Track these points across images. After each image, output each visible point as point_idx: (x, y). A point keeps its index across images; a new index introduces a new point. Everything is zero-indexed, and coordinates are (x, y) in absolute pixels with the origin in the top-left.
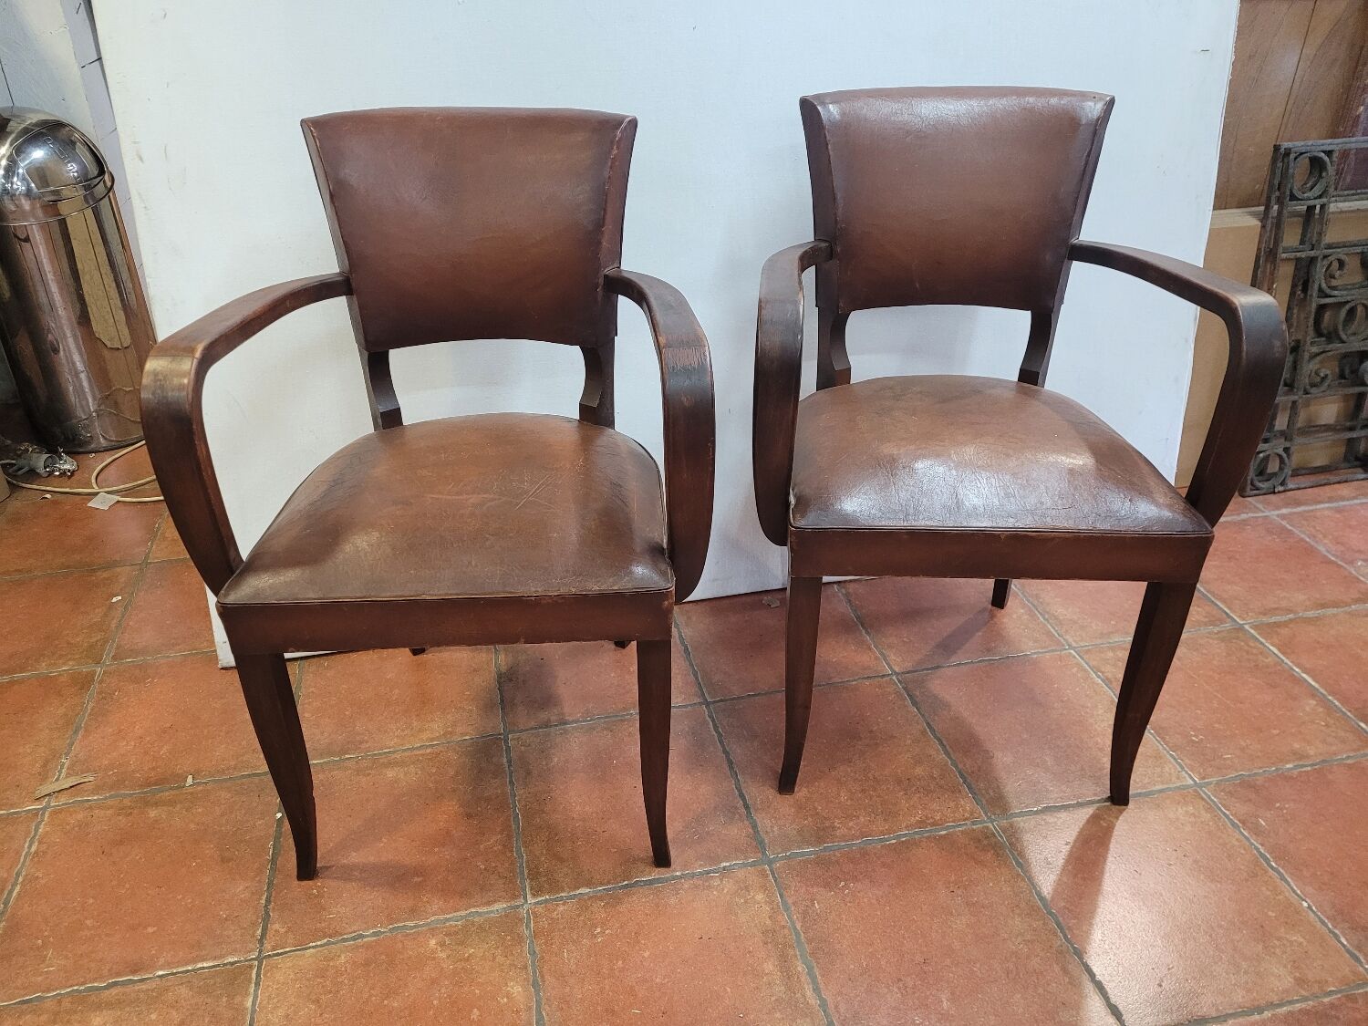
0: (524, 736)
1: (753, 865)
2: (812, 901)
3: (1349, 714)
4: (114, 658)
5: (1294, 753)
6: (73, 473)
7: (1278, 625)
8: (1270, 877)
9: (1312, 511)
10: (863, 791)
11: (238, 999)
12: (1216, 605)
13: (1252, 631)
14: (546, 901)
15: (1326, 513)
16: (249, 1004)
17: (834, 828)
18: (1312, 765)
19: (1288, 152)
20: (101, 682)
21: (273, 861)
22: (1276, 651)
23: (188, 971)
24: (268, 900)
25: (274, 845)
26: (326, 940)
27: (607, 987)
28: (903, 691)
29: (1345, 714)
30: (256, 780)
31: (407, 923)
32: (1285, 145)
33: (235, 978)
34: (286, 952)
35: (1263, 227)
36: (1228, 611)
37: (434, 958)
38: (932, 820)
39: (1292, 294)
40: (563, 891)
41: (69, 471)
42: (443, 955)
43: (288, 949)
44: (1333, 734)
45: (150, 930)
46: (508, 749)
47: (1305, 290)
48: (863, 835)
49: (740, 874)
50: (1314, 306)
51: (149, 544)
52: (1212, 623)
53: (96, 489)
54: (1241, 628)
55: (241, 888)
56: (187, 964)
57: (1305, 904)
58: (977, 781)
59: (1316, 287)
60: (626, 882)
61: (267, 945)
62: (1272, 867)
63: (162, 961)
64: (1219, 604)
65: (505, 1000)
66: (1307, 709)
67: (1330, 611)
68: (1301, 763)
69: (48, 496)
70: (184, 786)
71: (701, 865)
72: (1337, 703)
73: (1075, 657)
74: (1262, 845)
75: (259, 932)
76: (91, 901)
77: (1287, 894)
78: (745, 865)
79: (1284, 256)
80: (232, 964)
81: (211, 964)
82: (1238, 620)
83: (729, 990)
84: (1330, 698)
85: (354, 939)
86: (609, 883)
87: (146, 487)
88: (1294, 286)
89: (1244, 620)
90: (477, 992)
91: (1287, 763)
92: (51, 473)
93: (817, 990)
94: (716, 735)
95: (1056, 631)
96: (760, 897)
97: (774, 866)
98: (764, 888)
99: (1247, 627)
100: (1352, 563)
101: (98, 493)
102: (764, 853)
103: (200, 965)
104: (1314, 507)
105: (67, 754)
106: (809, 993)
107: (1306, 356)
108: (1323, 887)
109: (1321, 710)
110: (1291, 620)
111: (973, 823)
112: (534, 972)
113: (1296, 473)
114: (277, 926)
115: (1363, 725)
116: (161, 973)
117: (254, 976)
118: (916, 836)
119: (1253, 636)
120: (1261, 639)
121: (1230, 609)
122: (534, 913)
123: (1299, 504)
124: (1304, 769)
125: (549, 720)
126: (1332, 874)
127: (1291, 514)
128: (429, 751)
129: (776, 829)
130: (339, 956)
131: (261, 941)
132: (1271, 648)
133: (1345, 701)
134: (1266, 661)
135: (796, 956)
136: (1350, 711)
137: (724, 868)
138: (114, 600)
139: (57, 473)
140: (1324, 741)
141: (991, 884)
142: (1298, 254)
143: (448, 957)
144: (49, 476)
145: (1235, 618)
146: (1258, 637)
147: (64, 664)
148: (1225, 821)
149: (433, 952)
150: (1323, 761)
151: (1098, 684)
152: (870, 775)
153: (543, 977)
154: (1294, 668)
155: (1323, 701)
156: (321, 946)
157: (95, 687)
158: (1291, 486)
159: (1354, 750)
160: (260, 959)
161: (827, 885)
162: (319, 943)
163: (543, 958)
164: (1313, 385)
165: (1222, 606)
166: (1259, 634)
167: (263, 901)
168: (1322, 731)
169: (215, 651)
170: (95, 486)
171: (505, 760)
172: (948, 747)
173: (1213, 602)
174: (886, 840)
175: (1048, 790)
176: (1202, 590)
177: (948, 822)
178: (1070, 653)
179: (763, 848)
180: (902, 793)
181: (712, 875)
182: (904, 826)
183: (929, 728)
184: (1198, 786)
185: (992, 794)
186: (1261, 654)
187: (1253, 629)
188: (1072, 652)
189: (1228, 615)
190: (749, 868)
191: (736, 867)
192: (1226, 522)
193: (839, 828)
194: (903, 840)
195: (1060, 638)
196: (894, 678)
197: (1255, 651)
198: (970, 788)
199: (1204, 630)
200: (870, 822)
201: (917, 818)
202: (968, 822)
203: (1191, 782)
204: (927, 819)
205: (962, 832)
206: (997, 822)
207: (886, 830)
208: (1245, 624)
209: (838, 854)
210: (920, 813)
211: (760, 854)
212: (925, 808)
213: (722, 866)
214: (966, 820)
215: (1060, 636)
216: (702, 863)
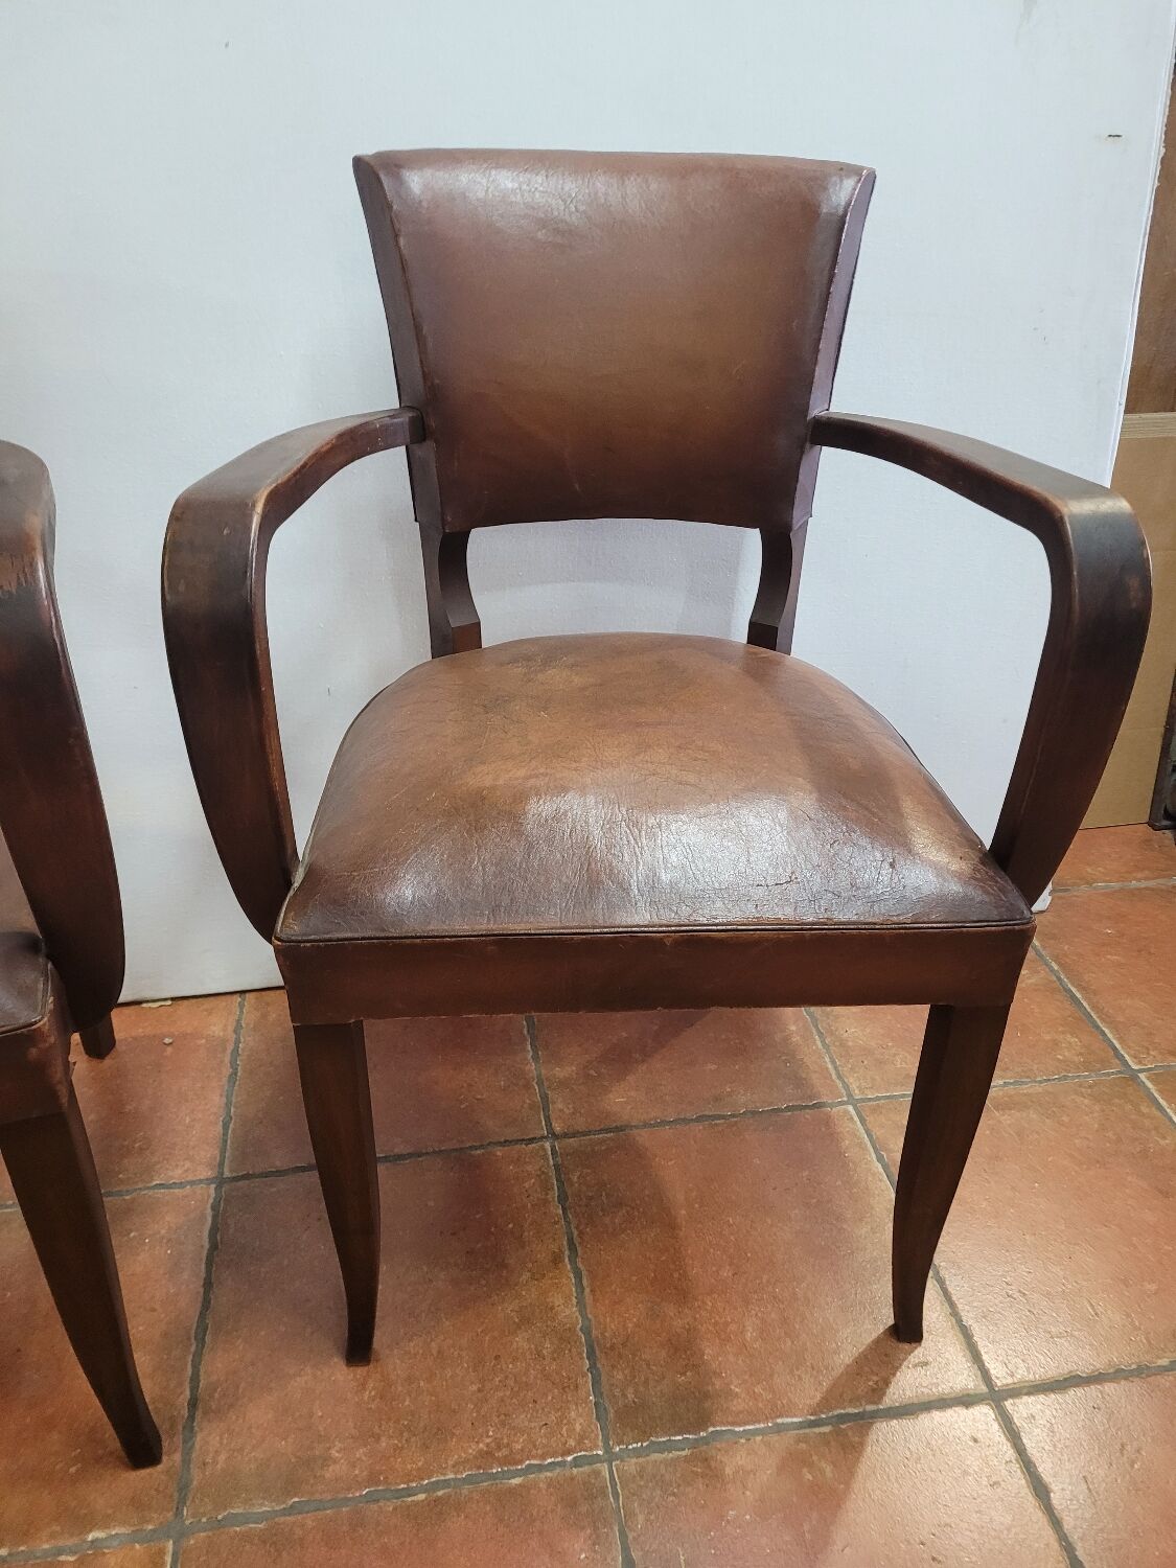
1: (148, 1536)
10: (410, 1380)
12: (1103, 1033)
13: (1149, 1085)
28: (552, 1173)
36: (1118, 1046)
38: (505, 1452)
52: (1087, 1066)
54: (1133, 1077)
58: (613, 1367)
64: (1107, 1031)
71: (52, 1536)
73: (851, 1120)
78: (135, 1537)
82: (1130, 1063)
89: (1140, 1063)
94: (207, 1246)
95: (836, 1068)
97: (183, 1543)
99: (1142, 1076)
102: (178, 1513)
111: (576, 1463)
118: (466, 1487)
119: (1149, 1094)
120: (1161, 1101)
121: (1121, 1040)
129: (222, 1457)
134: (1162, 1142)
137: (92, 1543)
145: (1127, 1057)
146: (1156, 1095)
151: (874, 1174)
152: (434, 1345)
165: (1110, 1035)
166: (1161, 1092)
172: (587, 1290)
173: (1098, 1027)
174: (410, 1492)
175: (730, 1394)
176: (1085, 1004)
177: (534, 1457)
178: (846, 1112)
179: (182, 1502)
180: (474, 1388)
181: (62, 1558)
182: (450, 1463)
183: (570, 1249)
184: (996, 1397)
185: (630, 1396)
186: (1156, 1128)
187: (1152, 1081)
188: (850, 1108)
189: (1115, 1049)
190: (137, 1546)
191: (115, 1543)
192: (1146, 888)
193: (335, 1462)
194: (440, 1493)
195: (838, 1081)
196: (547, 1145)
197: (1147, 1122)
198: (596, 1382)
199: (1073, 1078)
200: (395, 1450)
201: (481, 1445)
202: (569, 1458)
203: (984, 1389)
204: (499, 1448)
205: (550, 1483)
206: (618, 1462)
207: (419, 1469)
208: (1141, 1071)
209: (310, 1523)
210: (491, 1433)
211: (170, 1515)
212: (503, 1424)
213: (90, 1537)
214: (569, 1453)
215: (840, 1077)
216: (58, 1529)
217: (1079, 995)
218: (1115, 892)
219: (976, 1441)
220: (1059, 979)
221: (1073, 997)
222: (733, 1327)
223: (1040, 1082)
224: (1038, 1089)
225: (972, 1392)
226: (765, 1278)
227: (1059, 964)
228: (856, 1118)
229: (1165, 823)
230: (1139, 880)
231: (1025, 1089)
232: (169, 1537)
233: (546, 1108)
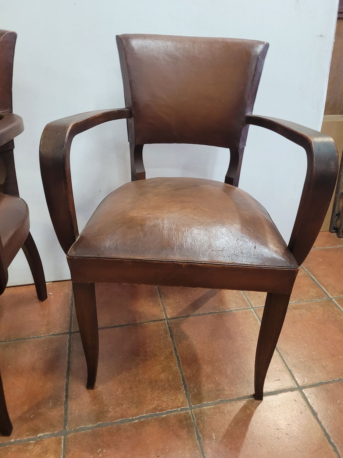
1: (56, 435)
8: (329, 449)
10: (131, 388)
12: (321, 288)
13: (336, 302)
17: (108, 412)
28: (168, 329)
36: (326, 291)
38: (160, 408)
48: (122, 417)
49: (47, 442)
52: (318, 297)
54: (331, 300)
58: (190, 383)
62: (331, 442)
64: (323, 287)
71: (27, 435)
73: (253, 313)
78: (52, 435)
82: (330, 296)
89: (332, 296)
94: (68, 352)
95: (247, 298)
97: (67, 436)
98: (56, 453)
99: (333, 300)
102: (64, 428)
111: (182, 410)
118: (149, 418)
119: (336, 305)
120: (339, 306)
121: (327, 290)
129: (77, 412)
134: (341, 318)
141: (180, 452)
145: (329, 294)
152: (137, 378)
161: (91, 451)
165: (323, 289)
166: (339, 304)
172: (181, 362)
173: (320, 286)
174: (133, 420)
175: (224, 390)
176: (316, 280)
177: (169, 409)
178: (251, 311)
179: (65, 425)
180: (150, 390)
181: (31, 442)
182: (145, 411)
183: (175, 350)
184: (300, 389)
185: (196, 391)
186: (338, 314)
188: (252, 310)
189: (325, 292)
190: (53, 438)
191: (46, 437)
192: (330, 249)
193: (110, 412)
194: (142, 420)
195: (248, 302)
196: (166, 321)
197: (336, 312)
198: (185, 387)
199: (314, 300)
200: (128, 408)
201: (153, 406)
202: (179, 409)
203: (296, 386)
204: (158, 406)
205: (174, 416)
206: (194, 410)
207: (135, 413)
208: (333, 298)
209: (104, 429)
210: (156, 403)
211: (62, 429)
212: (159, 400)
213: (39, 436)
214: (178, 407)
215: (248, 301)
216: (29, 433)
217: (314, 278)
218: (321, 250)
219: (295, 401)
220: (308, 273)
221: (312, 278)
222: (224, 371)
223: (305, 302)
224: (305, 303)
225: (293, 387)
226: (232, 357)
227: (308, 270)
228: (254, 312)
229: (334, 231)
230: (328, 246)
231: (301, 303)
232: (62, 435)
233: (165, 311)
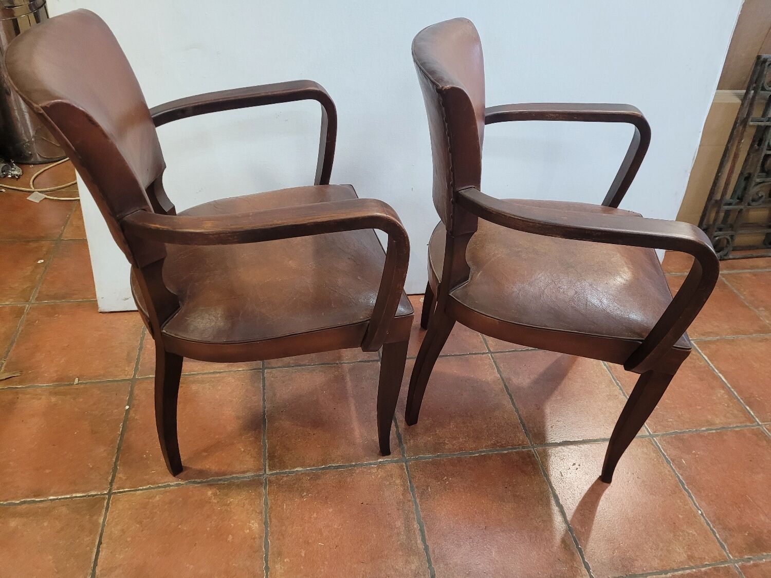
0: (274, 371)
1: (396, 462)
2: (427, 487)
3: (741, 400)
4: (37, 299)
5: (708, 421)
6: (19, 176)
7: (710, 342)
8: (683, 495)
9: (739, 273)
10: (464, 423)
11: (95, 517)
13: (695, 345)
14: (277, 474)
15: (748, 275)
16: (101, 521)
17: (445, 444)
18: (716, 429)
19: (765, 61)
20: (28, 314)
21: (122, 435)
22: (706, 358)
23: (67, 498)
24: (117, 459)
25: (123, 425)
26: (148, 486)
27: (306, 528)
29: (739, 400)
30: (116, 383)
31: (196, 480)
32: (764, 56)
33: (94, 505)
34: (125, 492)
35: (742, 104)
37: (210, 502)
38: (500, 444)
39: (752, 146)
40: (287, 468)
41: (17, 175)
42: (215, 501)
43: (127, 490)
44: (731, 412)
45: (47, 471)
46: (264, 378)
47: (759, 145)
48: (461, 449)
49: (389, 467)
50: (763, 155)
51: (62, 228)
53: (33, 189)
55: (102, 450)
56: (67, 494)
57: (700, 512)
58: (528, 422)
59: (767, 144)
60: (324, 466)
61: (115, 486)
62: (685, 489)
63: (52, 491)
65: (248, 531)
66: (719, 395)
67: (741, 337)
68: (710, 428)
69: (3, 190)
70: (73, 384)
72: (736, 393)
74: (682, 475)
75: (110, 478)
76: (14, 450)
77: (691, 506)
78: (392, 461)
79: (751, 123)
80: (93, 496)
81: (82, 495)
83: (374, 535)
84: (732, 390)
85: (165, 487)
86: (314, 466)
87: (63, 190)
88: (754, 141)
89: (691, 337)
90: (232, 525)
91: (702, 427)
92: (6, 176)
93: (424, 540)
96: (398, 481)
97: (408, 463)
98: (401, 477)
99: (692, 342)
100: (757, 308)
101: (34, 191)
103: (74, 495)
104: (741, 271)
105: (5, 357)
106: (419, 541)
107: (753, 184)
108: (711, 502)
109: (726, 397)
110: (718, 340)
111: (523, 448)
112: (266, 516)
113: (735, 249)
114: (121, 475)
115: (748, 408)
116: (51, 498)
117: (105, 504)
118: (490, 453)
120: (699, 350)
122: (269, 480)
123: (733, 268)
124: (712, 431)
125: (289, 363)
126: (717, 495)
127: (729, 274)
128: (218, 375)
130: (156, 497)
131: (111, 483)
132: (704, 356)
133: (740, 392)
135: (414, 519)
136: (742, 399)
137: (380, 462)
138: (39, 262)
139: (10, 176)
140: (725, 416)
141: (528, 485)
142: (760, 123)
143: (218, 502)
144: (5, 177)
146: (698, 348)
147: (7, 300)
148: (663, 459)
149: (210, 498)
150: (723, 428)
151: (604, 369)
153: (270, 519)
154: (715, 369)
155: (729, 392)
156: (145, 489)
157: (24, 317)
158: (731, 257)
159: (741, 423)
160: (110, 494)
161: (436, 478)
162: (144, 487)
163: (271, 507)
164: (753, 200)
167: (114, 460)
168: (725, 410)
169: (96, 301)
170: (32, 186)
171: (261, 385)
172: (514, 400)
174: (473, 453)
177: (509, 446)
179: (403, 453)
181: (372, 466)
182: (484, 446)
184: (651, 436)
186: (698, 359)
187: (697, 344)
190: (394, 464)
191: (387, 462)
193: (447, 444)
194: (483, 454)
196: (490, 355)
197: (695, 357)
198: (524, 426)
200: (465, 441)
201: (492, 442)
202: (520, 447)
204: (498, 443)
205: (517, 453)
206: (536, 448)
207: (474, 447)
209: (445, 460)
211: (401, 456)
212: (498, 436)
216: (369, 458)
225: (643, 434)
232: (402, 462)
233: (486, 343)
